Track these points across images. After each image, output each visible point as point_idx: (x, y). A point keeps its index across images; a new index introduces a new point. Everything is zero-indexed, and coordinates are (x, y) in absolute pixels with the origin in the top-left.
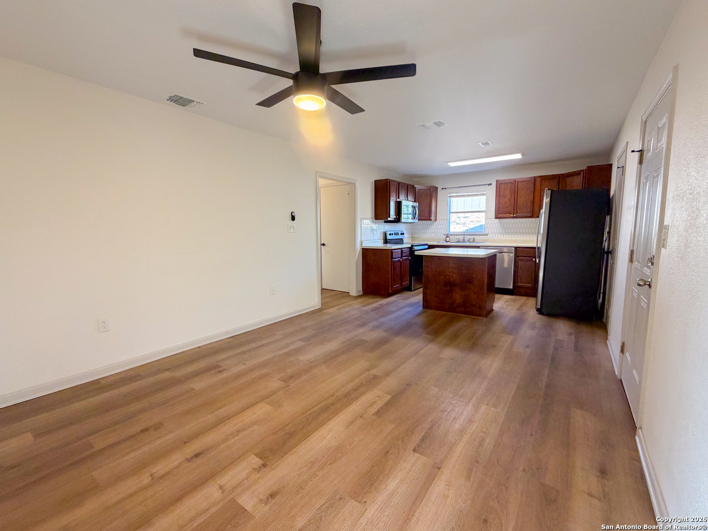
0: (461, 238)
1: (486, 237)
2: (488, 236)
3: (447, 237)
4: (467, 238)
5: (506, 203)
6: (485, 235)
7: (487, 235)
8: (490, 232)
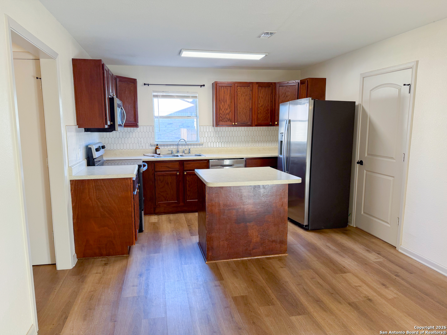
0: (174, 148)
1: (201, 147)
2: (204, 146)
3: (157, 148)
4: (181, 148)
5: (227, 110)
6: (200, 145)
7: (202, 144)
8: (205, 141)
